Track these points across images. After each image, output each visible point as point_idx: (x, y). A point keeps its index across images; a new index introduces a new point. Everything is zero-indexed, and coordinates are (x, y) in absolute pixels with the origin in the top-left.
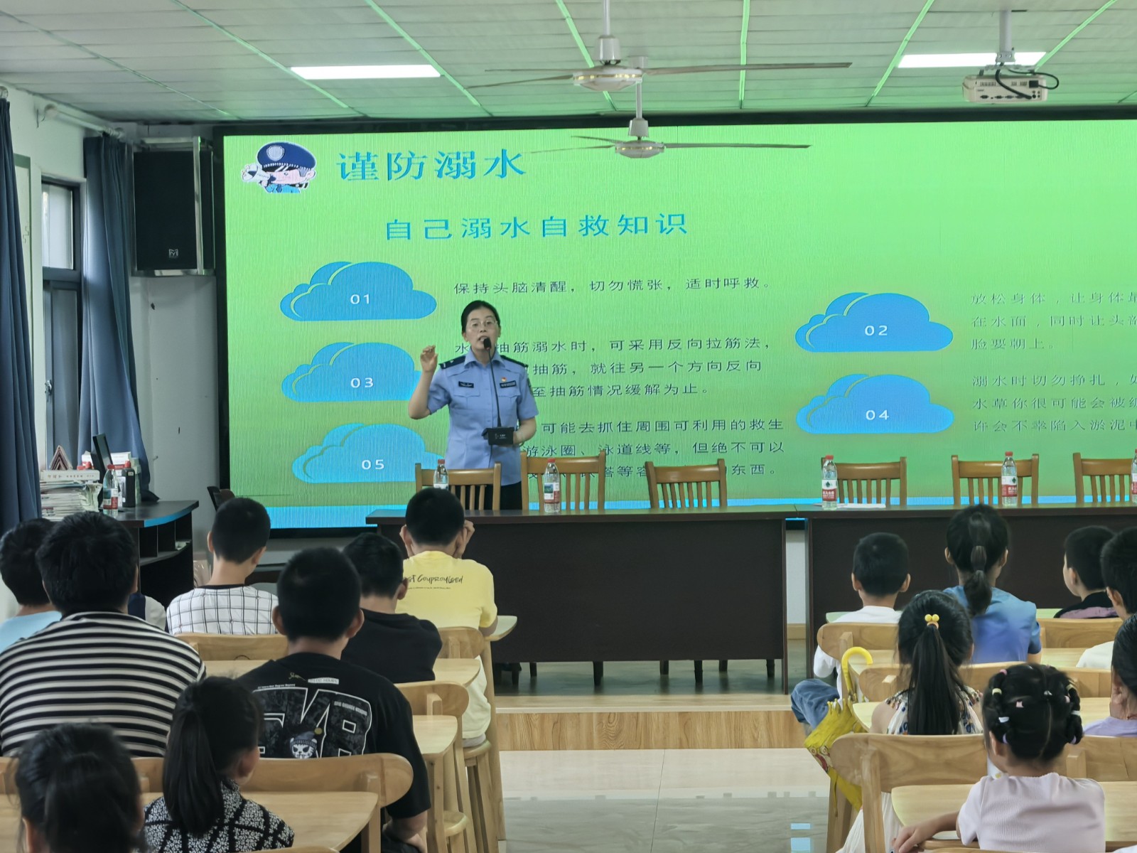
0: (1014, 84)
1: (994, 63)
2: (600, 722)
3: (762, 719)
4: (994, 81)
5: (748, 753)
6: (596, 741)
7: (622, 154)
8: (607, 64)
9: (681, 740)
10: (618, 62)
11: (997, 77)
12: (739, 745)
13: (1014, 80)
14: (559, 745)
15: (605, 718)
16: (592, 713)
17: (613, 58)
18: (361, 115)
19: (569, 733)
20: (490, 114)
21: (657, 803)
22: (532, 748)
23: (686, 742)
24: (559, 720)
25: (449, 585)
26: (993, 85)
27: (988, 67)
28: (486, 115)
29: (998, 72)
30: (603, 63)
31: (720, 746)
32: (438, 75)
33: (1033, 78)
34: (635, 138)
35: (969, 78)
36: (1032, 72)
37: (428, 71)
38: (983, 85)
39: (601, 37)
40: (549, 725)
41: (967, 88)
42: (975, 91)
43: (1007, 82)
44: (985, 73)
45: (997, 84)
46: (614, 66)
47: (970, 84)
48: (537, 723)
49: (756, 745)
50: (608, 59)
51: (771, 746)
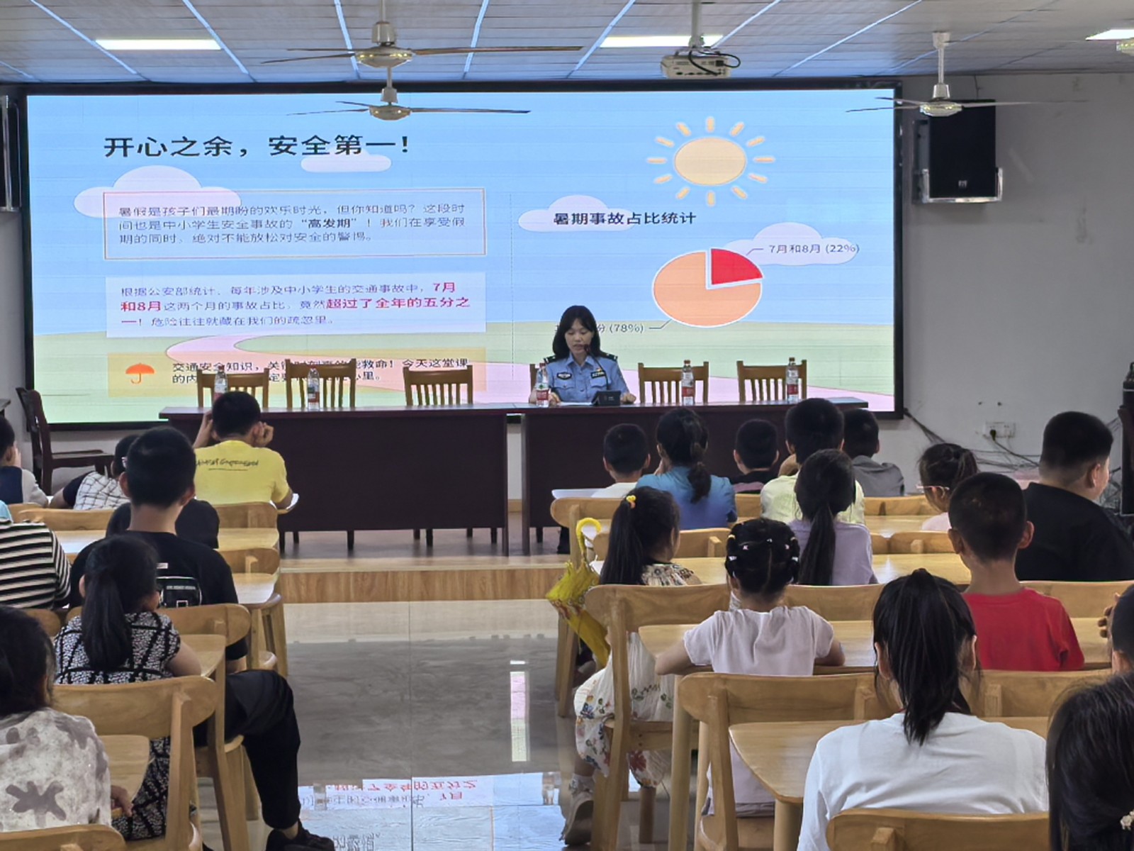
0: (704, 63)
1: (687, 45)
2: (356, 580)
3: (489, 576)
4: (688, 61)
5: (477, 604)
6: (352, 595)
7: (376, 116)
8: (384, 45)
9: (422, 593)
10: (392, 43)
11: (690, 57)
12: (470, 597)
13: (704, 60)
14: (322, 598)
15: (361, 576)
16: (349, 573)
17: (389, 40)
18: (144, 80)
19: (330, 589)
20: (254, 80)
21: (409, 644)
22: (300, 602)
23: (426, 596)
24: (322, 578)
25: (246, 468)
26: (686, 63)
27: (683, 48)
28: (251, 81)
29: (690, 53)
30: (380, 44)
31: (455, 599)
32: (218, 48)
33: (718, 58)
34: (387, 104)
35: (667, 57)
36: (718, 53)
37: (211, 45)
38: (679, 63)
39: (378, 23)
40: (313, 583)
41: (665, 66)
42: (671, 69)
43: (698, 61)
44: (680, 54)
45: (690, 63)
46: (389, 47)
47: (668, 62)
48: (303, 581)
49: (484, 597)
50: (384, 41)
51: (496, 598)
